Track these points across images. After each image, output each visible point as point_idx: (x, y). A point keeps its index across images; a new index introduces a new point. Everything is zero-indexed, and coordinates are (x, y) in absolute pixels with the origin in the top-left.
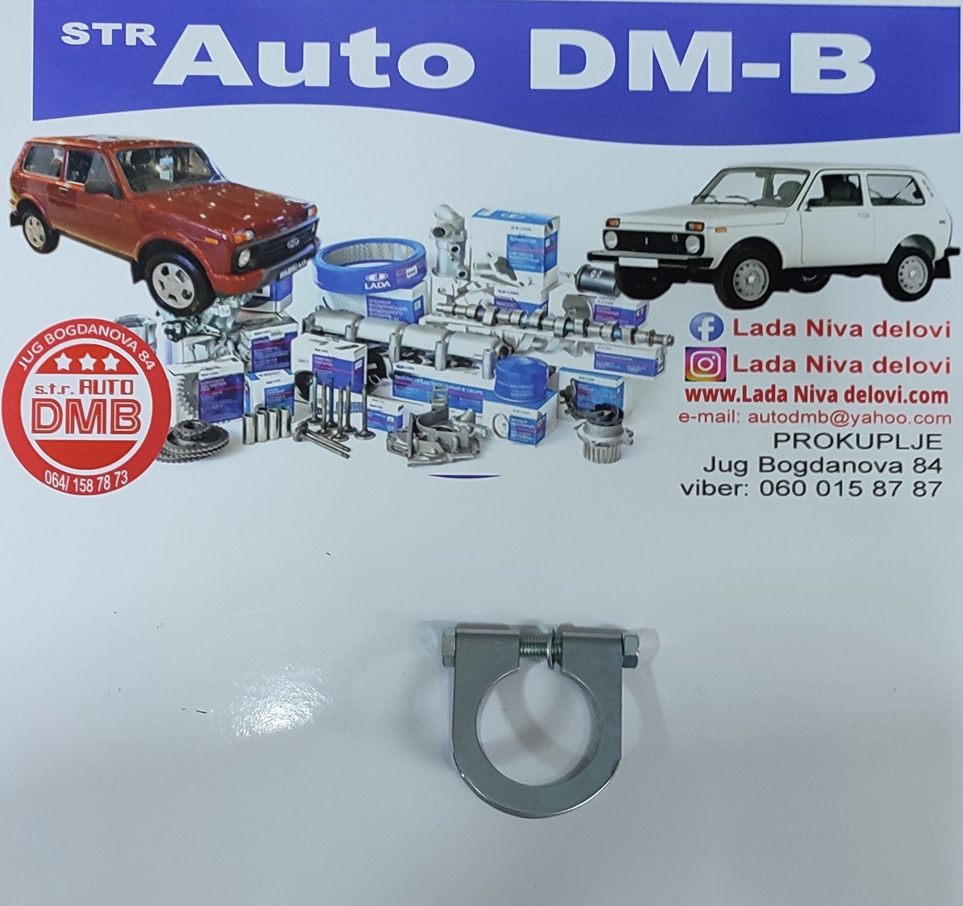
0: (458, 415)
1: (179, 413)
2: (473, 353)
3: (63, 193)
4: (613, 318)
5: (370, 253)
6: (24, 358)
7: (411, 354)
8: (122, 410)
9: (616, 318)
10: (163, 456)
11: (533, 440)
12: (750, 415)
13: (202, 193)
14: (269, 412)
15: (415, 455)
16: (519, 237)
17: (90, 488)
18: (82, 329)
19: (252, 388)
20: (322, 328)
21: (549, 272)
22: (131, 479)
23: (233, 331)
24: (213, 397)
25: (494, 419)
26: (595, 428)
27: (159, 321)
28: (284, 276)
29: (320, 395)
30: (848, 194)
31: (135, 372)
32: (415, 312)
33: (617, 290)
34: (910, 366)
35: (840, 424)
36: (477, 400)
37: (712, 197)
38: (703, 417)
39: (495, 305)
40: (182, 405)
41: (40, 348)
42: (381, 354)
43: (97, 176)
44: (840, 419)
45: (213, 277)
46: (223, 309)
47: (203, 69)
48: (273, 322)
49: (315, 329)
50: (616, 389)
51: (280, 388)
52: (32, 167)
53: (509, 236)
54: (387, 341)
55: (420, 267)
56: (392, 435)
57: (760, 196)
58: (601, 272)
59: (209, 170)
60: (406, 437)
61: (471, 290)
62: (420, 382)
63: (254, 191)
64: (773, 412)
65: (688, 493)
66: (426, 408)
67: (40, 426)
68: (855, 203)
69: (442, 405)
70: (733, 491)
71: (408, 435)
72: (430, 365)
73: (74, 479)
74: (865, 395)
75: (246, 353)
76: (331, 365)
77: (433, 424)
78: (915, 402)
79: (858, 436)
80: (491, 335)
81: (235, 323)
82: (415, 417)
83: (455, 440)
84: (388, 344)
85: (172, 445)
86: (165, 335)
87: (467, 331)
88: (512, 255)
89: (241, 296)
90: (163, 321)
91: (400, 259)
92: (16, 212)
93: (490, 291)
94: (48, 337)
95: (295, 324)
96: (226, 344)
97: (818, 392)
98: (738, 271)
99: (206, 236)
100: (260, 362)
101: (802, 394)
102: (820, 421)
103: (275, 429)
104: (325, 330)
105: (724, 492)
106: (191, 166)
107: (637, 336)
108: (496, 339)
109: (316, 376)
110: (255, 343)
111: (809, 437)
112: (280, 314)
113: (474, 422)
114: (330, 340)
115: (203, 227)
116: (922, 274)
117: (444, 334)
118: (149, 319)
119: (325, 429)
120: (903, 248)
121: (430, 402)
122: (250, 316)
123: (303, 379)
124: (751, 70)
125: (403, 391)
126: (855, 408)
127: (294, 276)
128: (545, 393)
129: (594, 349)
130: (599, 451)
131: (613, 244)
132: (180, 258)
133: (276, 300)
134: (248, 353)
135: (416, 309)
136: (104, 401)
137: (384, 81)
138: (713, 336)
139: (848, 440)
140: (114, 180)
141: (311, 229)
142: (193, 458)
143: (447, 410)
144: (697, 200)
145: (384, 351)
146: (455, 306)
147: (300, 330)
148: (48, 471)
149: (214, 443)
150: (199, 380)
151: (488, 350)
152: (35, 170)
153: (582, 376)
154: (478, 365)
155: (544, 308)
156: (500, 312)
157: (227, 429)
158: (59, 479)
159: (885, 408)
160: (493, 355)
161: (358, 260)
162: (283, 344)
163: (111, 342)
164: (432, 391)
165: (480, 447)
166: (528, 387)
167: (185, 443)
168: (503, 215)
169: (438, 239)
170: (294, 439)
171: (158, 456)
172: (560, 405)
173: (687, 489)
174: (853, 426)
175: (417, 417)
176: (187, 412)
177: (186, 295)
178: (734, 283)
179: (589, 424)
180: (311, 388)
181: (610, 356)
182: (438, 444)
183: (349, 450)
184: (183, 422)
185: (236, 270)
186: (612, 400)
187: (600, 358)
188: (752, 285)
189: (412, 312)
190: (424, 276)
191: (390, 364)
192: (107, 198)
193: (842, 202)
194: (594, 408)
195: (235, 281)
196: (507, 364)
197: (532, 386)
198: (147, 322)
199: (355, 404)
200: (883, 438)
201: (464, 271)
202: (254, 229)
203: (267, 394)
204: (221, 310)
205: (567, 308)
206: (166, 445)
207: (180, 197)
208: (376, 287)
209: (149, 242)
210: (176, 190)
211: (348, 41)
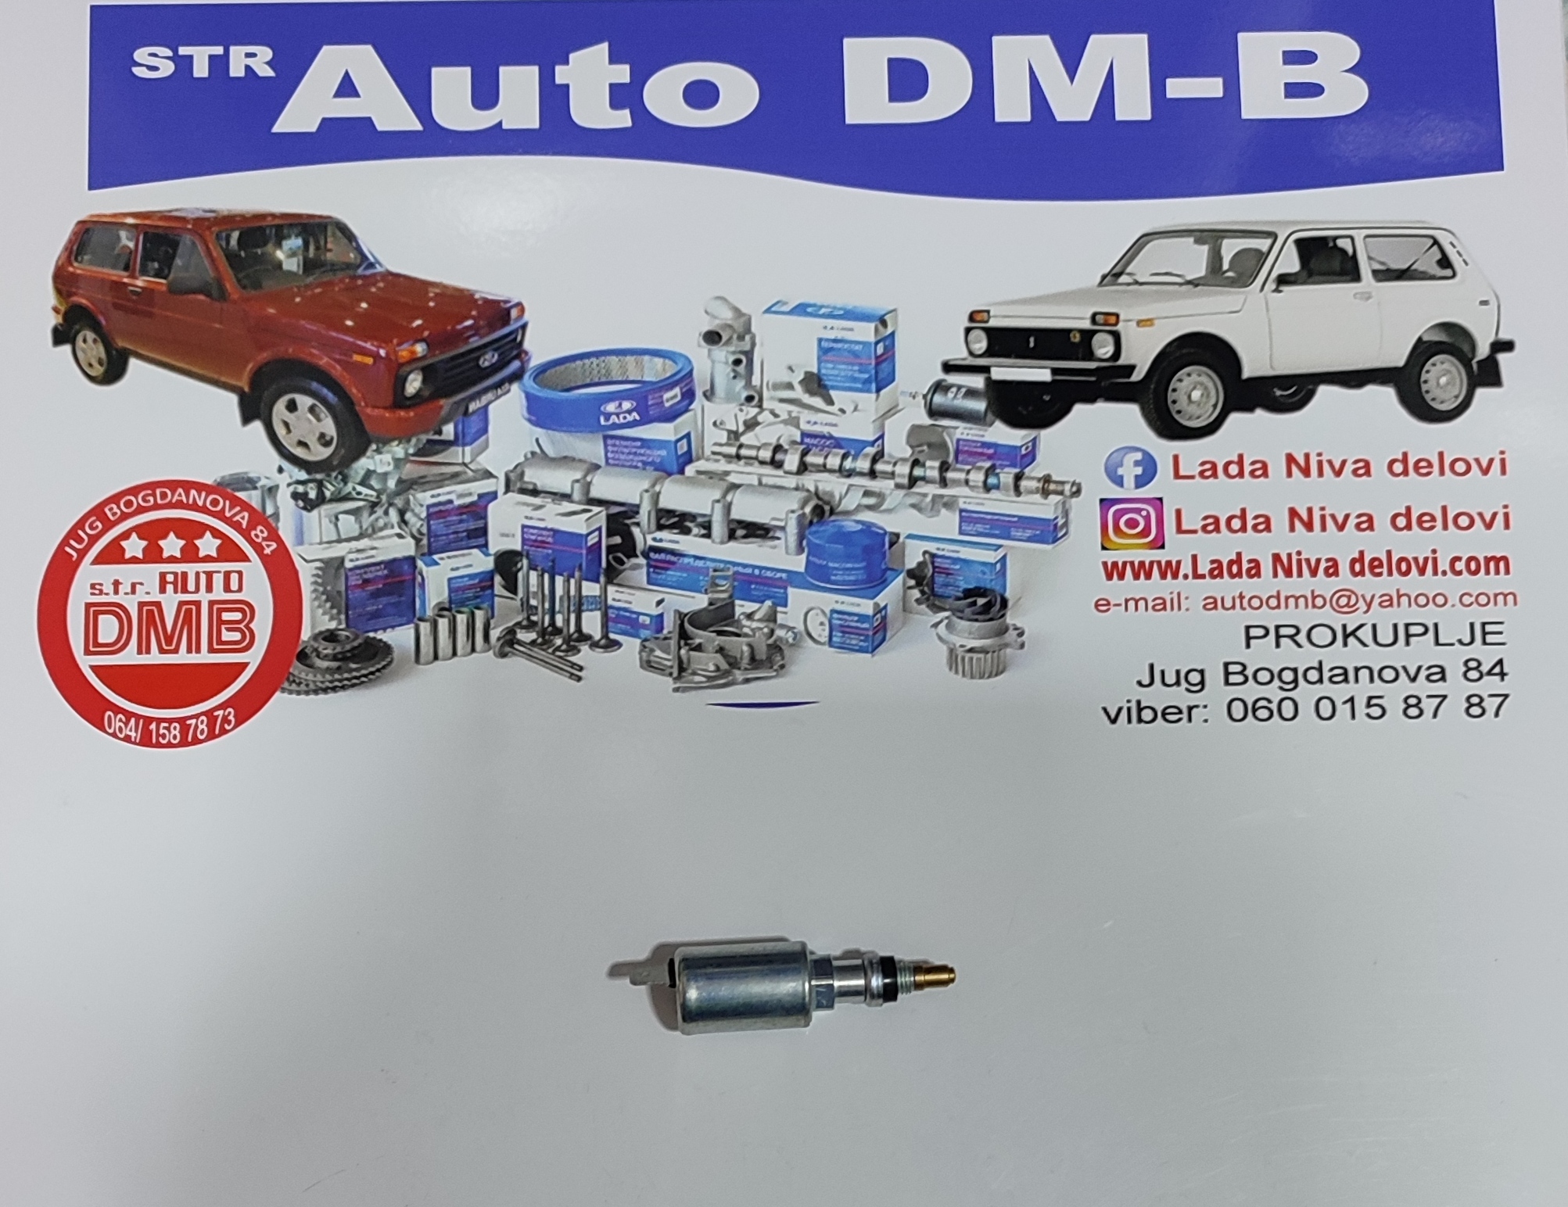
0: (749, 611)
1: (315, 619)
2: (770, 518)
3: (134, 295)
4: (985, 458)
5: (607, 371)
6: (72, 542)
7: (676, 519)
8: (226, 616)
9: (990, 457)
10: (290, 685)
11: (868, 647)
12: (1206, 599)
13: (348, 289)
14: (456, 614)
15: (684, 674)
16: (835, 341)
18: (164, 495)
19: (428, 577)
20: (535, 485)
21: (883, 392)
22: (240, 721)
23: (397, 494)
24: (368, 593)
25: (806, 614)
26: (964, 624)
27: (283, 480)
28: (475, 408)
29: (533, 586)
30: (1336, 264)
31: (246, 559)
32: (678, 457)
33: (990, 416)
34: (1449, 520)
35: (1346, 609)
36: (779, 587)
37: (1129, 274)
38: (1131, 604)
39: (802, 443)
40: (319, 606)
41: (97, 527)
42: (628, 522)
43: (186, 268)
45: (369, 416)
46: (381, 461)
47: (347, 108)
48: (463, 477)
49: (525, 486)
50: (994, 565)
51: (471, 576)
52: (86, 257)
53: (820, 340)
54: (637, 502)
55: (684, 390)
56: (647, 644)
57: (1201, 272)
58: (963, 390)
59: (359, 257)
60: (669, 647)
61: (763, 422)
62: (689, 563)
63: (426, 285)
64: (1241, 594)
65: (1114, 721)
66: (698, 602)
67: (97, 644)
68: (1348, 278)
69: (724, 596)
70: (1185, 716)
71: (673, 643)
72: (703, 536)
73: (151, 724)
74: (1381, 565)
75: (420, 523)
76: (550, 540)
77: (711, 626)
78: (1460, 573)
79: (1374, 627)
80: (797, 489)
81: (400, 481)
82: (682, 616)
83: (745, 648)
84: (638, 506)
85: (305, 668)
86: (292, 502)
87: (760, 483)
88: (827, 368)
89: (409, 441)
90: (289, 481)
91: (654, 379)
92: (61, 325)
93: (794, 422)
94: (111, 510)
95: (493, 480)
96: (386, 513)
97: (1308, 561)
98: (1174, 383)
99: (354, 352)
100: (441, 538)
101: (1284, 565)
102: (1314, 606)
103: (465, 639)
104: (539, 487)
105: (1169, 717)
106: (330, 250)
107: (1024, 484)
108: (805, 494)
109: (528, 557)
110: (432, 510)
111: (1298, 632)
112: (470, 466)
113: (775, 621)
114: (547, 502)
115: (351, 340)
116: (1458, 380)
117: (725, 487)
118: (267, 478)
119: (543, 637)
120: (1426, 342)
121: (706, 592)
122: (423, 470)
123: (507, 563)
124: (1178, 88)
125: (660, 577)
126: (1368, 585)
127: (491, 407)
128: (884, 573)
129: (958, 504)
130: (971, 659)
131: (980, 349)
132: (315, 385)
133: (464, 445)
134: (422, 525)
135: (680, 453)
136: (198, 604)
137: (623, 119)
138: (1141, 482)
139: (1359, 633)
140: (212, 274)
141: (515, 339)
142: (337, 687)
143: (732, 605)
144: (1105, 282)
145: (632, 517)
146: (741, 446)
147: (501, 489)
148: (108, 713)
149: (373, 662)
150: (345, 568)
151: (793, 512)
152: (91, 263)
153: (942, 546)
154: (778, 534)
155: (878, 446)
156: (811, 452)
157: (390, 642)
158: (126, 724)
159: (1414, 583)
160: (801, 518)
161: (588, 381)
162: (475, 512)
163: (209, 515)
164: (707, 575)
165: (786, 659)
166: (857, 566)
167: (325, 664)
168: (809, 310)
169: (709, 347)
170: (495, 654)
171: (282, 686)
172: (909, 591)
173: (1113, 716)
174: (1365, 613)
175: (686, 615)
176: (327, 617)
177: (324, 441)
178: (1169, 402)
179: (955, 619)
180: (520, 575)
181: (982, 516)
182: (718, 656)
183: (581, 669)
184: (321, 633)
185: (400, 401)
186: (988, 581)
187: (967, 518)
188: (1199, 404)
189: (674, 458)
190: (691, 403)
191: (642, 536)
192: (202, 301)
193: (1329, 278)
194: (961, 595)
195: (400, 419)
196: (824, 531)
197: (863, 564)
198: (263, 482)
199: (589, 599)
200: (1413, 630)
201: (752, 393)
202: (428, 341)
203: (452, 586)
204: (378, 461)
205: (914, 444)
206: (295, 668)
207: (314, 296)
208: (617, 421)
209: (267, 364)
210: (307, 285)
211: (566, 62)
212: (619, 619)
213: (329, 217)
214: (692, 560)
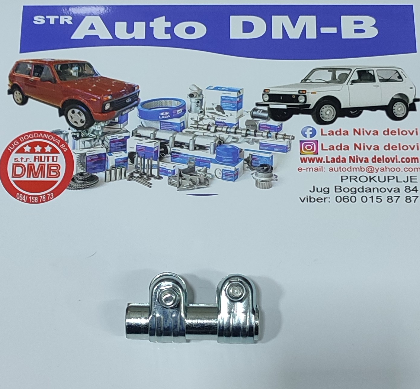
0: (199, 169)
1: (77, 169)
2: (206, 144)
3: (30, 81)
4: (267, 129)
5: (161, 104)
6: (10, 147)
7: (179, 144)
8: (52, 168)
9: (269, 129)
10: (69, 187)
11: (233, 180)
12: (330, 168)
13: (90, 81)
14: (117, 169)
15: (180, 186)
16: (226, 97)
17: (36, 201)
18: (36, 135)
19: (109, 159)
20: (140, 134)
21: (239, 111)
22: (55, 197)
23: (101, 136)
24: (92, 162)
25: (215, 170)
26: (260, 174)
27: (70, 132)
28: (124, 113)
29: (139, 161)
30: (369, 77)
31: (58, 152)
32: (181, 127)
33: (269, 118)
34: (401, 147)
35: (370, 172)
36: (208, 163)
37: (309, 80)
38: (308, 169)
39: (216, 124)
40: (79, 166)
41: (17, 143)
43: (45, 75)
44: (371, 170)
45: (94, 115)
47: (92, 33)
48: (120, 132)
49: (137, 134)
50: (269, 158)
51: (122, 158)
52: (18, 71)
53: (221, 97)
55: (183, 109)
56: (170, 178)
57: (330, 79)
58: (262, 111)
59: (93, 72)
60: (176, 178)
61: (205, 118)
62: (183, 156)
63: (112, 80)
64: (340, 167)
65: (303, 201)
66: (185, 166)
67: (15, 175)
68: (372, 81)
69: (192, 165)
70: (323, 201)
71: (177, 178)
72: (187, 149)
73: (29, 197)
74: (381, 160)
75: (108, 144)
76: (144, 149)
77: (188, 173)
78: (404, 162)
79: (379, 177)
80: (214, 136)
81: (103, 133)
83: (198, 179)
84: (169, 140)
85: (74, 183)
86: (72, 138)
87: (204, 135)
88: (223, 104)
89: (105, 122)
90: (72, 132)
91: (174, 106)
92: (10, 89)
93: (213, 118)
94: (21, 139)
95: (129, 133)
96: (98, 141)
97: (359, 158)
98: (322, 109)
99: (91, 98)
100: (113, 148)
101: (352, 159)
102: (361, 170)
103: (119, 175)
104: (142, 134)
105: (319, 201)
106: (85, 70)
107: (278, 136)
108: (216, 138)
109: (137, 154)
110: (111, 140)
111: (356, 177)
112: (122, 129)
113: (206, 172)
114: (144, 139)
115: (90, 94)
116: (404, 110)
117: (194, 135)
118: (65, 131)
119: (141, 175)
120: (394, 99)
121: (187, 164)
122: (109, 130)
123: (131, 155)
124: (324, 30)
125: (175, 160)
126: (377, 165)
127: (129, 113)
128: (238, 159)
129: (259, 141)
130: (262, 183)
131: (267, 99)
132: (80, 107)
133: (121, 123)
134: (108, 145)
135: (181, 126)
136: (44, 165)
137: (168, 37)
138: (311, 136)
139: (374, 178)
140: (53, 76)
141: (136, 95)
142: (82, 188)
143: (195, 167)
144: (303, 82)
145: (167, 143)
146: (199, 125)
147: (131, 135)
148: (18, 194)
149: (93, 181)
150: (86, 156)
151: (212, 143)
152: (19, 73)
153: (254, 152)
154: (208, 149)
155: (237, 125)
156: (218, 127)
157: (98, 176)
158: (23, 197)
159: (390, 165)
160: (215, 144)
161: (156, 107)
162: (123, 141)
163: (48, 140)
164: (188, 159)
165: (209, 182)
166: (230, 157)
167: (79, 182)
168: (219, 88)
169: (191, 98)
170: (127, 180)
171: (67, 187)
172: (245, 164)
173: (303, 199)
174: (376, 173)
175: (181, 170)
176: (80, 169)
177: (82, 121)
178: (320, 114)
179: (258, 172)
180: (135, 159)
181: (266, 144)
182: (190, 181)
183: (151, 184)
184: (79, 173)
185: (104, 111)
186: (267, 162)
187: (262, 145)
188: (328, 115)
189: (179, 128)
190: (185, 113)
191: (169, 148)
192: (49, 83)
193: (366, 81)
194: (260, 166)
195: (104, 116)
196: (221, 148)
197: (232, 157)
198: (64, 132)
199: (155, 166)
200: (390, 178)
201: (202, 111)
202: (112, 95)
203: (116, 161)
204: (97, 127)
205: (247, 125)
206: (71, 183)
207: (81, 82)
208: (164, 118)
209: (67, 100)
210: (79, 80)
211: (153, 21)
212: (162, 171)
213: (86, 62)
214: (183, 155)
